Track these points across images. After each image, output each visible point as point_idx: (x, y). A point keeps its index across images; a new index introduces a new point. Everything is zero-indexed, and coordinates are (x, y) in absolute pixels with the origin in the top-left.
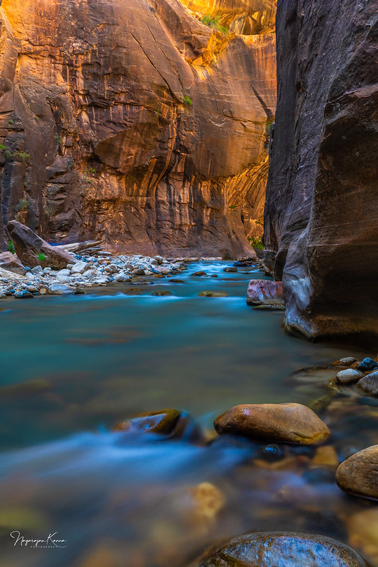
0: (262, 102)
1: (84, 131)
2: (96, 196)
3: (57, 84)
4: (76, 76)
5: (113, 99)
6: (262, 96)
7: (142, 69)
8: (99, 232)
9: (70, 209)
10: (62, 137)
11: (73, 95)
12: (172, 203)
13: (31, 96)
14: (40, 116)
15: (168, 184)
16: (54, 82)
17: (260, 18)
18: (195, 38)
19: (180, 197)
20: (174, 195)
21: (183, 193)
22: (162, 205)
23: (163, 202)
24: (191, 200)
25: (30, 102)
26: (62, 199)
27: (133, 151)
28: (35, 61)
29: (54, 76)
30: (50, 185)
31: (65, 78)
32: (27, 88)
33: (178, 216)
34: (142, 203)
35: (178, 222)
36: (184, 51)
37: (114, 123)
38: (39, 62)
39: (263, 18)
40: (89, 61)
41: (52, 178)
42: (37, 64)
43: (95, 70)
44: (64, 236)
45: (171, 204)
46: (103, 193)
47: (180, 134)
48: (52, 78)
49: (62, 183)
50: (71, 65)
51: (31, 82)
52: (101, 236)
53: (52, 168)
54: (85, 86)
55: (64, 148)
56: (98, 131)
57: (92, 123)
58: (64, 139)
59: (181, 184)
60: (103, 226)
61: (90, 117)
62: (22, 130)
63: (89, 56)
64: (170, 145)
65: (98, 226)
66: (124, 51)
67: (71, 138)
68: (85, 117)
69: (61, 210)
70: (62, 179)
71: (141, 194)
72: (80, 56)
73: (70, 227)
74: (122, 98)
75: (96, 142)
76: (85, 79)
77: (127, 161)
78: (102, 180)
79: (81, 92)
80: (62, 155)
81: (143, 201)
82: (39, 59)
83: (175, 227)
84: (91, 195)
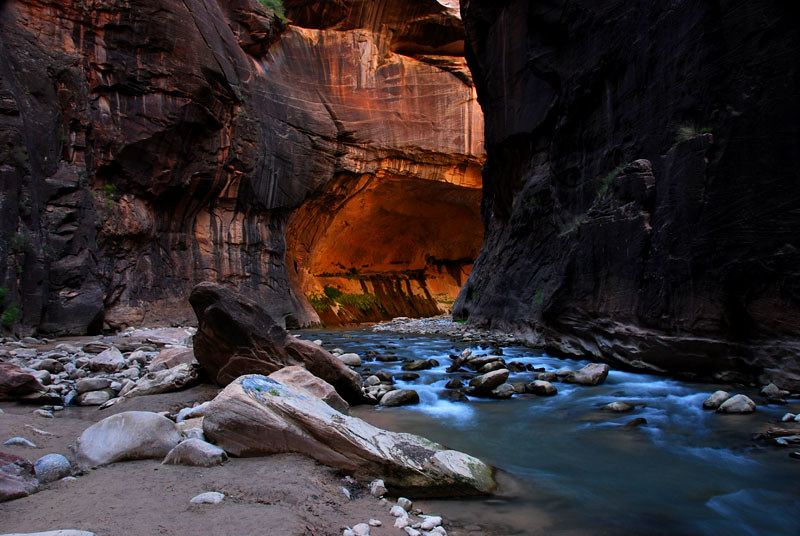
0: (331, 113)
1: (102, 127)
2: (116, 230)
3: (64, 50)
4: (94, 42)
5: (149, 84)
6: (330, 105)
7: (193, 47)
8: (118, 287)
9: (81, 249)
10: (71, 132)
11: (88, 70)
12: (218, 243)
13: (23, 61)
14: (37, 95)
15: (213, 215)
16: (59, 46)
17: (322, 11)
18: (254, 18)
19: (229, 234)
20: (221, 231)
21: (234, 229)
22: (202, 246)
23: (204, 242)
24: (244, 239)
25: (20, 71)
26: (70, 232)
27: (172, 162)
28: (27, 9)
29: (60, 36)
30: (50, 209)
31: (76, 42)
32: (14, 47)
33: (226, 262)
34: (174, 241)
35: (226, 271)
36: (238, 33)
37: (149, 119)
38: (34, 11)
39: (325, 11)
40: (118, 23)
41: (54, 197)
42: (31, 14)
43: (123, 37)
44: (74, 294)
45: (216, 243)
46: (127, 225)
47: (235, 144)
48: (56, 38)
49: (71, 207)
50: (87, 24)
51: (22, 39)
52: (121, 293)
53: (56, 181)
54: (107, 58)
55: (72, 150)
56: (123, 128)
57: (114, 115)
58: (74, 136)
59: (232, 215)
60: (124, 278)
61: (113, 105)
62: (15, 113)
63: (118, 17)
64: (220, 157)
65: (117, 278)
66: (170, 16)
67: (84, 135)
68: (104, 104)
69: (67, 251)
70: (72, 199)
71: (173, 228)
72: (102, 14)
73: (83, 280)
74: (162, 84)
75: (120, 145)
76: (108, 49)
77: (161, 178)
78: (124, 204)
79: (102, 68)
80: (70, 162)
81: (175, 239)
82: (34, 6)
83: (223, 279)
84: (110, 228)
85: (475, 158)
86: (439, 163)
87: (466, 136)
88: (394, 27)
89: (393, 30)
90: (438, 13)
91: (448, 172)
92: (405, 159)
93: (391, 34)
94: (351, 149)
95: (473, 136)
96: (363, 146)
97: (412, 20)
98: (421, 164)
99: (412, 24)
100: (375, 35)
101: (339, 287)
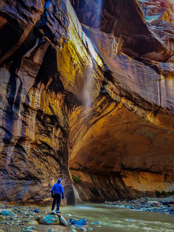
85: (163, 109)
86: (146, 108)
87: (159, 96)
88: (125, 37)
89: (124, 39)
90: (147, 35)
91: (149, 114)
92: (132, 101)
93: (123, 41)
94: (110, 83)
95: (162, 97)
96: (116, 84)
97: (134, 36)
98: (139, 106)
99: (134, 38)
100: (117, 38)
101: (79, 176)
